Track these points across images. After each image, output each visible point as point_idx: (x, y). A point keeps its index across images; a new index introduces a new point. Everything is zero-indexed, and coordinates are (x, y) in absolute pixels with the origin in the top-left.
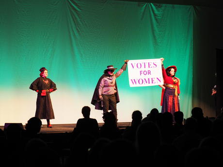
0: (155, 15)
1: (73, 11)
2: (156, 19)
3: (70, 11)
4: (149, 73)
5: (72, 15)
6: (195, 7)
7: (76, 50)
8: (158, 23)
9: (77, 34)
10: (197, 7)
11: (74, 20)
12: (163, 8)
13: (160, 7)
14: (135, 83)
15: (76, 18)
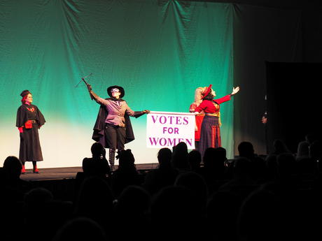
0: (181, 17)
1: (69, 12)
2: (183, 23)
3: (66, 12)
4: (176, 131)
5: (68, 18)
6: (235, 6)
7: (74, 65)
8: (185, 27)
9: (75, 44)
10: (238, 5)
11: (70, 25)
12: (192, 7)
13: (187, 5)
14: (154, 143)
15: (73, 23)
